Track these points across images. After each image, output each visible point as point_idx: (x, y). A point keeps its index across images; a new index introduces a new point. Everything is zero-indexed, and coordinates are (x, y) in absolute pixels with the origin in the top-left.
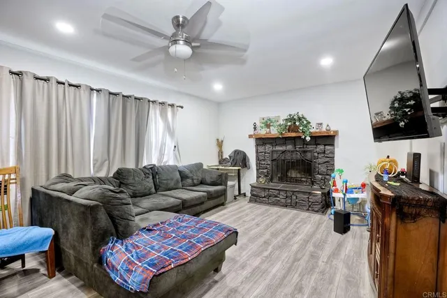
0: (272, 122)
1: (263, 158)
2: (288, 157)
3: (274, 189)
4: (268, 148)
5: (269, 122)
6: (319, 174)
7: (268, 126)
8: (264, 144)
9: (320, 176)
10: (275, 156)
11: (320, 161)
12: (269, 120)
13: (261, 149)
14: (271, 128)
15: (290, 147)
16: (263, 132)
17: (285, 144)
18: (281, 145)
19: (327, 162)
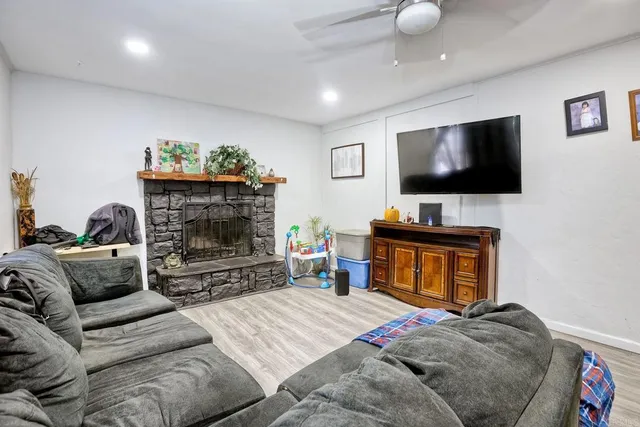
0: (184, 153)
1: (164, 219)
2: (214, 214)
3: (218, 272)
4: (177, 200)
5: (179, 152)
6: (258, 236)
7: (178, 159)
8: (166, 192)
9: (260, 239)
10: (192, 215)
11: (260, 218)
12: (180, 147)
13: (160, 201)
14: (184, 163)
15: (217, 198)
16: (166, 169)
17: (209, 193)
18: (200, 195)
19: (268, 219)
